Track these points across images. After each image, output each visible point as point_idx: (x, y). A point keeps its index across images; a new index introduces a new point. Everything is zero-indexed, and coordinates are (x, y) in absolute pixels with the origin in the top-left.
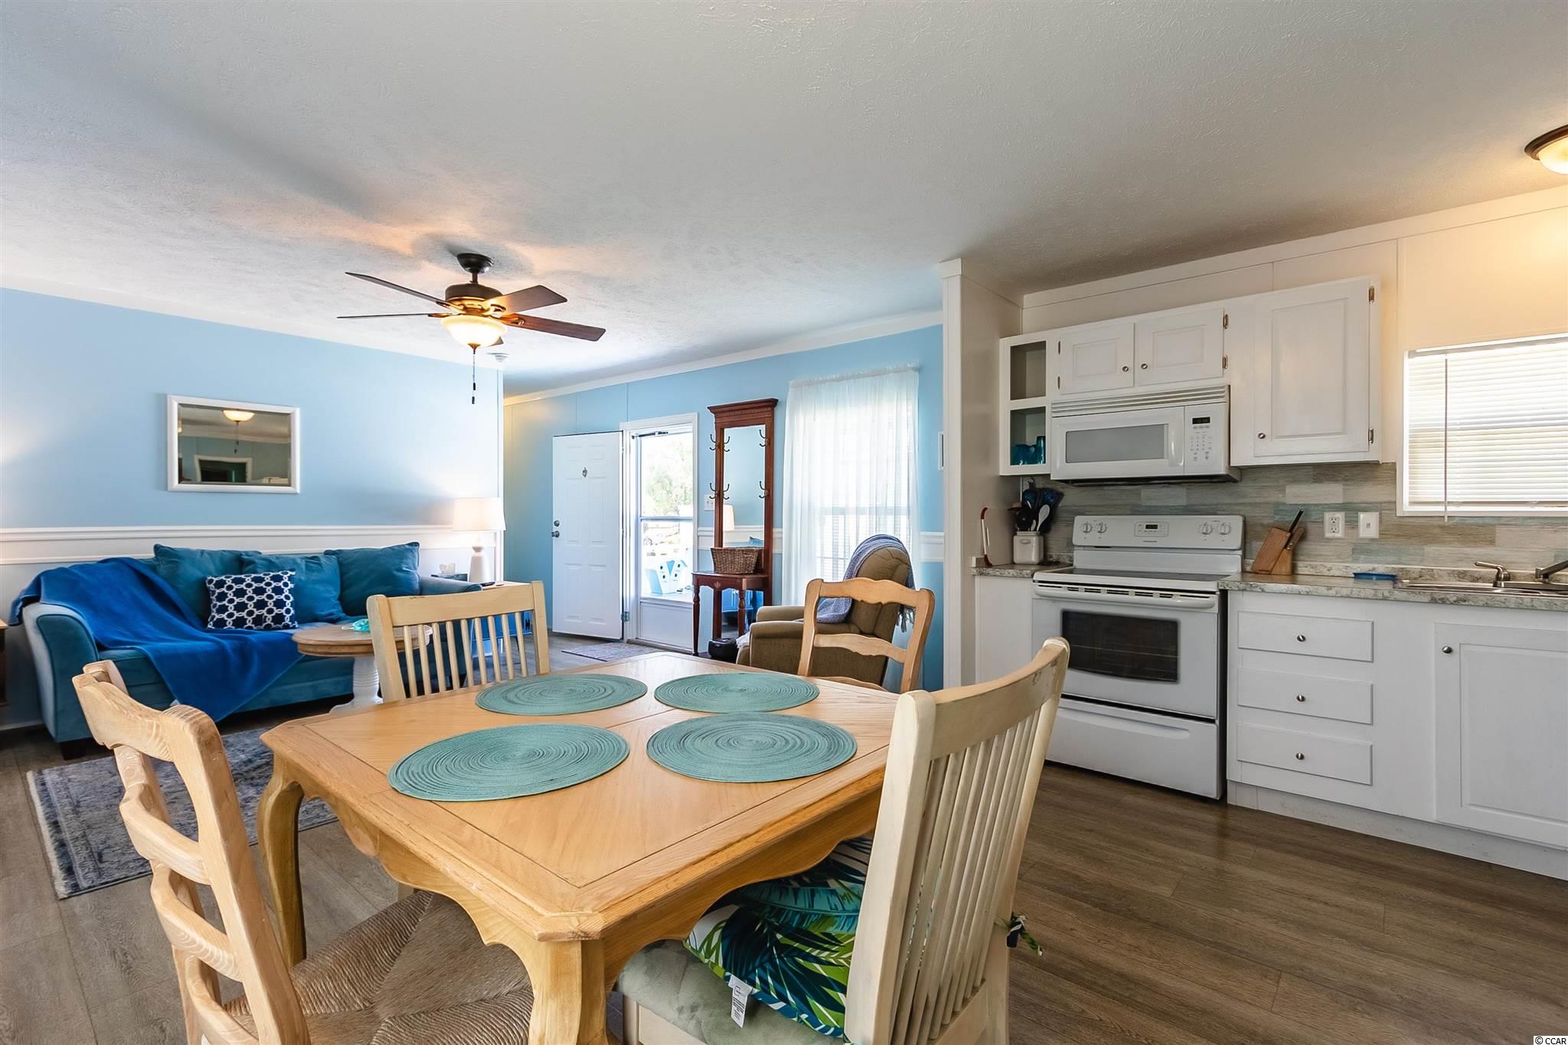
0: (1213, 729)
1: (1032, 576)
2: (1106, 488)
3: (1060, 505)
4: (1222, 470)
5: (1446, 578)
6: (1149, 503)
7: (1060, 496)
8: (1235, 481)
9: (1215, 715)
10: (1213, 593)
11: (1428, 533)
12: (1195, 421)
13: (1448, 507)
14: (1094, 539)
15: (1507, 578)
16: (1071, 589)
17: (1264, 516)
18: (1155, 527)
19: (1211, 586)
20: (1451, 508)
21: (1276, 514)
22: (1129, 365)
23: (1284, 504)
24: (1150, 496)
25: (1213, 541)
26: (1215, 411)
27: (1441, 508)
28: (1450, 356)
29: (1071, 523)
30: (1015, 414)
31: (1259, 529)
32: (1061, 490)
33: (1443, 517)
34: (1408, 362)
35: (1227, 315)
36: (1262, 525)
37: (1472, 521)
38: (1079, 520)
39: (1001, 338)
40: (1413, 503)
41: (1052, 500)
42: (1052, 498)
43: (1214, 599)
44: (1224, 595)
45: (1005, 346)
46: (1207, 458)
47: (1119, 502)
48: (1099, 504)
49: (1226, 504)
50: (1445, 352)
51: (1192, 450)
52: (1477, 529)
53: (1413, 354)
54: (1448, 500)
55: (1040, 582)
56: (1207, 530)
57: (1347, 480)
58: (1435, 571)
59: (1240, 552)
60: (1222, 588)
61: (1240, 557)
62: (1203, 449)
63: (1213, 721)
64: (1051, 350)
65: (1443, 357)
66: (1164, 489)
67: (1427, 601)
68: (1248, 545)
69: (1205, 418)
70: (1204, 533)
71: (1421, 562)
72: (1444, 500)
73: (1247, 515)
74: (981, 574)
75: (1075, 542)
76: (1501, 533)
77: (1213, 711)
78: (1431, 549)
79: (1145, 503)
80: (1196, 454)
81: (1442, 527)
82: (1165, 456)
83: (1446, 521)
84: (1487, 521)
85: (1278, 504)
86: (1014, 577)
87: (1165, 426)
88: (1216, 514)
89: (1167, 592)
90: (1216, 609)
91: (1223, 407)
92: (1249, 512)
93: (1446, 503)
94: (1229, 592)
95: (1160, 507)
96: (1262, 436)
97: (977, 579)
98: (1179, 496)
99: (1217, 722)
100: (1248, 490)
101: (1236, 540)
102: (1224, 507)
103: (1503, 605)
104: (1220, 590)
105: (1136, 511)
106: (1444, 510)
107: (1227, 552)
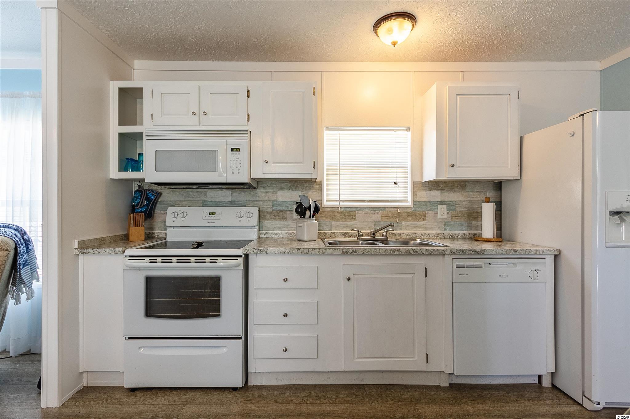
0: (240, 342)
1: (124, 252)
2: (187, 190)
3: (159, 200)
4: (246, 180)
5: (340, 236)
6: (212, 200)
7: (159, 194)
8: (255, 188)
9: (241, 334)
10: (241, 256)
11: (333, 215)
12: (233, 150)
13: (340, 203)
14: (179, 222)
15: (362, 236)
16: (152, 261)
17: (268, 207)
18: (214, 214)
19: (239, 252)
20: (341, 203)
21: (273, 206)
22: (196, 111)
23: (277, 201)
24: (212, 195)
25: (244, 222)
26: (243, 144)
27: (337, 203)
28: (341, 132)
29: (165, 212)
30: (122, 136)
31: (266, 214)
32: (160, 191)
33: (339, 207)
34: (326, 133)
35: (249, 90)
36: (267, 212)
37: (348, 209)
38: (170, 210)
39: (111, 80)
40: (328, 201)
41: (152, 197)
42: (152, 195)
43: (241, 260)
44: (247, 256)
45: (114, 87)
46: (239, 172)
47: (195, 199)
48: (183, 200)
49: (251, 201)
50: (339, 130)
51: (231, 167)
52: (350, 213)
53: (327, 129)
54: (340, 200)
55: (130, 256)
56: (241, 216)
57: (302, 189)
58: (336, 233)
59: (257, 227)
60: (246, 253)
61: (257, 230)
62: (237, 167)
63: (241, 338)
64: (146, 94)
65: (337, 132)
66: (220, 191)
67: (341, 253)
68: (261, 223)
69: (238, 149)
70: (239, 217)
71: (331, 229)
72: (339, 200)
73: (260, 206)
74: (83, 253)
75: (167, 224)
76: (358, 215)
77: (240, 332)
78: (334, 223)
79: (209, 199)
80: (233, 169)
81: (338, 212)
82: (216, 170)
83: (340, 209)
84: (354, 209)
85: (274, 201)
86: (109, 253)
87: (216, 151)
88: (245, 206)
89: (214, 258)
90: (242, 267)
91: (247, 143)
92: (260, 204)
93: (339, 201)
94: (249, 254)
95: (218, 202)
96: (266, 162)
97: (81, 257)
98: (226, 195)
99: (243, 337)
100: (260, 192)
101: (254, 221)
102: (250, 202)
103: (370, 253)
104: (244, 254)
105: (205, 204)
106: (339, 204)
107: (251, 228)
